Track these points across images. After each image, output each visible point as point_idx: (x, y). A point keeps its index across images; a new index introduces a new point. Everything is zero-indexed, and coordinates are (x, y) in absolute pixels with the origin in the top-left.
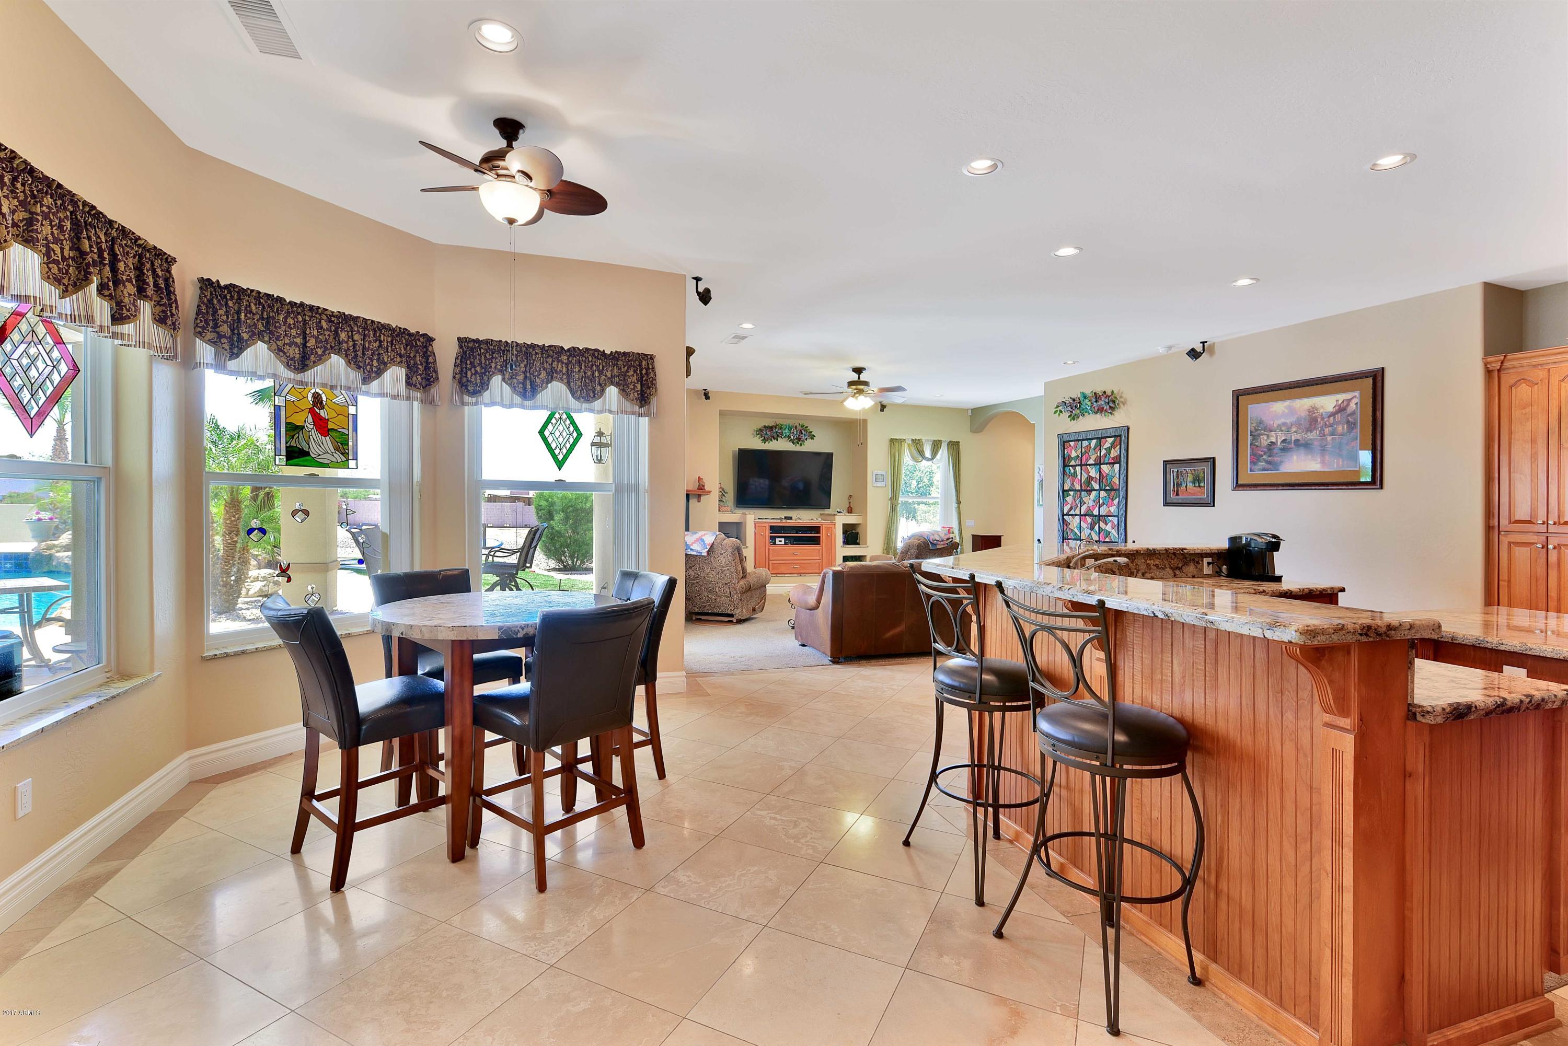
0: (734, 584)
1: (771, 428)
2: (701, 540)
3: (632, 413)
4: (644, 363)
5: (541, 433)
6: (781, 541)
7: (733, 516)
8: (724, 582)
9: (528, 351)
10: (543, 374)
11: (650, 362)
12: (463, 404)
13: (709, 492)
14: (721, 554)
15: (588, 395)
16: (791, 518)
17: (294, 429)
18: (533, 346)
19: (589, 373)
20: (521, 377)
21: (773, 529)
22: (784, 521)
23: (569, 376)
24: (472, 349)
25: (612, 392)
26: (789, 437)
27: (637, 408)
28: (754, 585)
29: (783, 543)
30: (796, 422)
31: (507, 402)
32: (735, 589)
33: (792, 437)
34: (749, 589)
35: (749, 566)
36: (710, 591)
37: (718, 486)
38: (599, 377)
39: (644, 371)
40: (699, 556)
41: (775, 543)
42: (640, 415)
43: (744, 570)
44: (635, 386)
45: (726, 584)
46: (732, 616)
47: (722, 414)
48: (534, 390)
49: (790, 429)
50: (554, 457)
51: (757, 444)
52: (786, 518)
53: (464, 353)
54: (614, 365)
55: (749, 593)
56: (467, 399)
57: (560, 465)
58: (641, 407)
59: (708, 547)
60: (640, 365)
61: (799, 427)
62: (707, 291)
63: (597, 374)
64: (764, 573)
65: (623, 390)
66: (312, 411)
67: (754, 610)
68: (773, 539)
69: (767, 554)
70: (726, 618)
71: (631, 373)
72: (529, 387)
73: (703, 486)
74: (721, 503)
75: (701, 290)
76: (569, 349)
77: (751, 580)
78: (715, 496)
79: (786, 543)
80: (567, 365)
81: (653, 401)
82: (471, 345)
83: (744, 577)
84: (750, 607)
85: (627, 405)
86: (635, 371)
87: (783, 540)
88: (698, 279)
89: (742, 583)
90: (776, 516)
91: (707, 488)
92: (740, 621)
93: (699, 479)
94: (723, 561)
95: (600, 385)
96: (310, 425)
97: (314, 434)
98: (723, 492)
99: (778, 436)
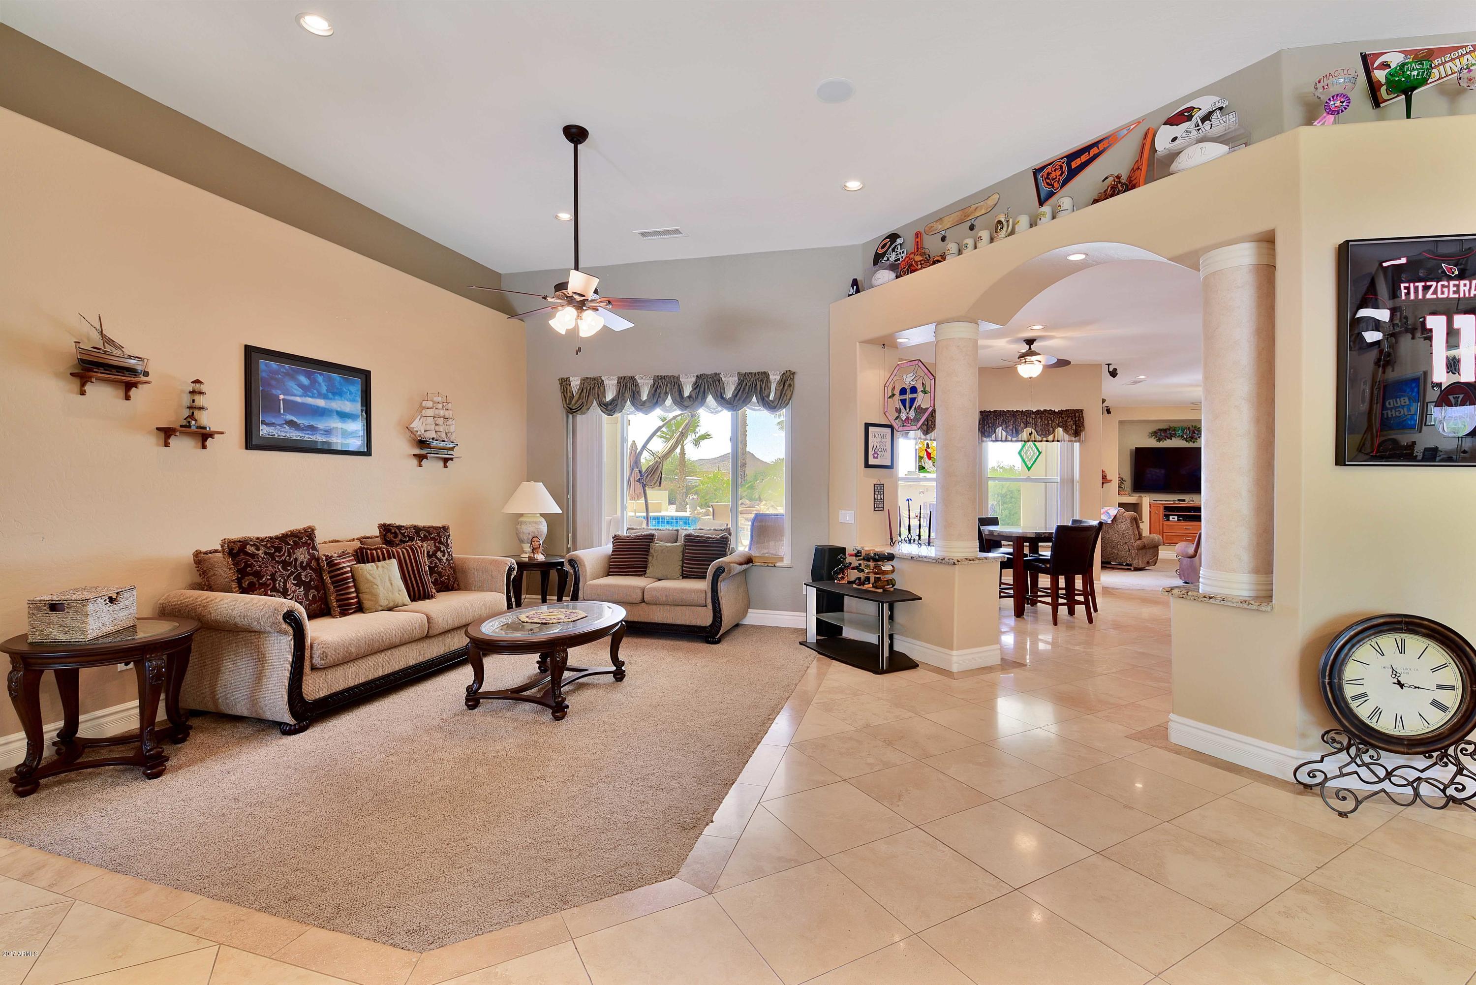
0: (1132, 543)
1: (1165, 430)
2: (1107, 513)
3: (1070, 441)
4: (1077, 414)
5: (1019, 453)
6: (1174, 518)
7: (1132, 499)
8: (1124, 541)
9: (1014, 414)
10: (1022, 425)
11: (1081, 413)
12: (982, 441)
13: (1110, 481)
14: (1122, 522)
15: (1046, 433)
16: (1184, 500)
17: (921, 458)
18: (1017, 411)
19: (1046, 422)
20: (1011, 427)
21: (1167, 508)
22: (1177, 502)
23: (1036, 425)
24: (987, 416)
25: (1059, 431)
26: (1182, 436)
27: (1073, 439)
28: (1148, 545)
29: (1176, 519)
30: (1189, 425)
31: (1004, 439)
32: (1133, 547)
33: (1185, 437)
34: (1144, 547)
35: (1145, 532)
36: (1114, 547)
37: (1118, 476)
38: (1052, 424)
39: (1077, 419)
40: (1106, 524)
41: (1168, 520)
42: (1075, 442)
43: (1140, 535)
44: (1072, 427)
45: (1126, 543)
46: (1131, 565)
47: (1121, 423)
48: (1017, 433)
49: (1183, 430)
50: (1027, 466)
51: (1152, 443)
52: (1179, 500)
53: (983, 418)
54: (1060, 417)
55: (1144, 551)
56: (985, 439)
57: (1029, 469)
58: (1075, 437)
59: (1113, 517)
60: (1075, 416)
61: (1191, 428)
62: (1115, 370)
63: (1050, 422)
64: (1157, 538)
65: (1065, 429)
66: (926, 450)
67: (1148, 563)
68: (1167, 517)
69: (1161, 528)
70: (1128, 567)
71: (1069, 420)
72: (1014, 431)
73: (1106, 476)
74: (1120, 489)
75: (1111, 370)
76: (1036, 412)
77: (1145, 541)
78: (1115, 483)
79: (1178, 520)
80: (1034, 419)
81: (1083, 434)
82: (987, 414)
83: (1140, 539)
84: (1146, 560)
85: (1067, 437)
86: (1072, 419)
87: (1176, 517)
88: (1109, 365)
89: (1138, 542)
90: (1170, 499)
91: (1108, 478)
92: (1136, 569)
93: (1103, 471)
94: (1123, 527)
95: (1052, 427)
96: (925, 456)
97: (927, 460)
98: (1122, 481)
99: (1172, 436)
